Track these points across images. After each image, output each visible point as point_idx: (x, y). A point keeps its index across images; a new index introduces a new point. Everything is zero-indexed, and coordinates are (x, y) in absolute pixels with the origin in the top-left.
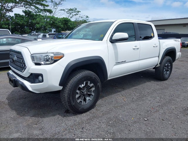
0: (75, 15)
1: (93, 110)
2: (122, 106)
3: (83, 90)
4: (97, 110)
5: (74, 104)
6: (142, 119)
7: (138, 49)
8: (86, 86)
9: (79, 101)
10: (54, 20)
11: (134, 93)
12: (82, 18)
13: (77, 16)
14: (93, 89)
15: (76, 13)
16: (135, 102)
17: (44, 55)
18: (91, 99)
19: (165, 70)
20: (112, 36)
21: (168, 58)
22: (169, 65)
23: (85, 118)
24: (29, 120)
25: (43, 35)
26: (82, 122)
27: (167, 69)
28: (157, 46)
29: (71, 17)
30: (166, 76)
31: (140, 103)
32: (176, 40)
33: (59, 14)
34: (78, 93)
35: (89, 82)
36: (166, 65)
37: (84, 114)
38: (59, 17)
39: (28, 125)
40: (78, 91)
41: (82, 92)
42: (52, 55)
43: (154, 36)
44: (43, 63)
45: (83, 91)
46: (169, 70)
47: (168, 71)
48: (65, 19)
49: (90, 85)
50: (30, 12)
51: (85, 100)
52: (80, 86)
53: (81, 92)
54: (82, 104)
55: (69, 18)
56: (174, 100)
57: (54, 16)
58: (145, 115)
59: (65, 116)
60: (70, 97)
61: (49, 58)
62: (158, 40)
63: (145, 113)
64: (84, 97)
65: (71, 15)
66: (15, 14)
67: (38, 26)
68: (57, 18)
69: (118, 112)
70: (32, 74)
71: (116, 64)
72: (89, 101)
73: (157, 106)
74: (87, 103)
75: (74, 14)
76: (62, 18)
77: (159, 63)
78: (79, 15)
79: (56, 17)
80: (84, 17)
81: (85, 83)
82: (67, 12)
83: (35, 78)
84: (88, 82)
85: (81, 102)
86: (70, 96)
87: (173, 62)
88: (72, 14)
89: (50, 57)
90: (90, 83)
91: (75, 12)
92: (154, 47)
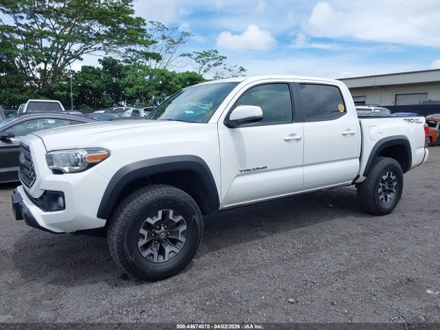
0: (215, 65)
1: (183, 276)
2: (251, 270)
3: (157, 229)
4: (191, 275)
5: (133, 259)
6: (283, 299)
7: (298, 140)
8: (165, 221)
9: (145, 254)
10: (166, 77)
11: (295, 241)
12: (230, 70)
13: (218, 67)
14: (183, 228)
15: (217, 61)
16: (285, 261)
17: (73, 153)
18: (177, 251)
19: (380, 190)
20: (230, 112)
21: (387, 161)
22: (394, 178)
23: (157, 292)
24: (41, 290)
25: (134, 111)
26: (148, 300)
27: (387, 188)
28: (353, 134)
29: (205, 71)
30: (387, 204)
31: (298, 264)
32: (409, 120)
33: (179, 64)
34: (143, 236)
35: (171, 212)
36: (384, 177)
37: (159, 284)
38: (177, 72)
39: (35, 300)
40: (142, 231)
41: (156, 234)
42: (85, 154)
43: (345, 111)
44: (66, 169)
45: (157, 231)
46: (394, 191)
47: (392, 193)
48: (191, 75)
49: (173, 219)
50: (115, 62)
51: (161, 252)
52: (149, 220)
53: (153, 235)
54: (155, 261)
55: (202, 72)
56: (383, 261)
57: (167, 68)
58: (295, 292)
59: (116, 285)
60: (122, 243)
61: (78, 159)
62: (357, 119)
63: (299, 286)
64: (161, 246)
65: (206, 66)
66: (84, 68)
67: (129, 90)
68: (174, 74)
69: (235, 283)
70: (46, 192)
71: (240, 173)
72: (172, 254)
73: (334, 273)
74: (166, 259)
75: (212, 63)
76: (183, 74)
77: (361, 174)
78: (222, 66)
79: (170, 70)
80: (235, 69)
81: (160, 213)
82: (196, 59)
83: (51, 200)
84: (168, 212)
85: (151, 255)
86: (123, 240)
87: (404, 172)
88: (207, 64)
89: (79, 157)
90: (175, 215)
91: (215, 59)
92: (344, 135)
